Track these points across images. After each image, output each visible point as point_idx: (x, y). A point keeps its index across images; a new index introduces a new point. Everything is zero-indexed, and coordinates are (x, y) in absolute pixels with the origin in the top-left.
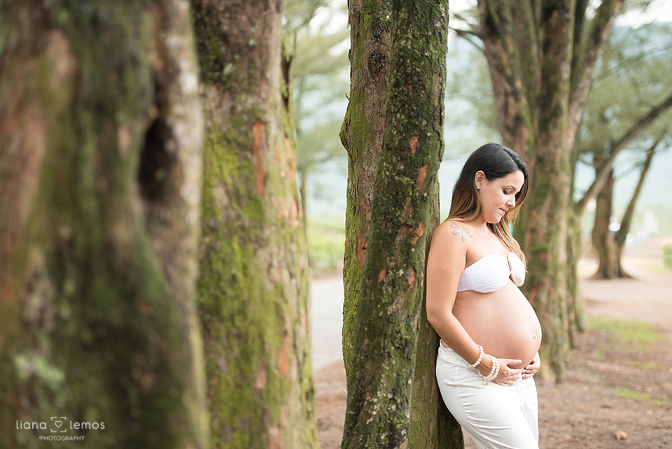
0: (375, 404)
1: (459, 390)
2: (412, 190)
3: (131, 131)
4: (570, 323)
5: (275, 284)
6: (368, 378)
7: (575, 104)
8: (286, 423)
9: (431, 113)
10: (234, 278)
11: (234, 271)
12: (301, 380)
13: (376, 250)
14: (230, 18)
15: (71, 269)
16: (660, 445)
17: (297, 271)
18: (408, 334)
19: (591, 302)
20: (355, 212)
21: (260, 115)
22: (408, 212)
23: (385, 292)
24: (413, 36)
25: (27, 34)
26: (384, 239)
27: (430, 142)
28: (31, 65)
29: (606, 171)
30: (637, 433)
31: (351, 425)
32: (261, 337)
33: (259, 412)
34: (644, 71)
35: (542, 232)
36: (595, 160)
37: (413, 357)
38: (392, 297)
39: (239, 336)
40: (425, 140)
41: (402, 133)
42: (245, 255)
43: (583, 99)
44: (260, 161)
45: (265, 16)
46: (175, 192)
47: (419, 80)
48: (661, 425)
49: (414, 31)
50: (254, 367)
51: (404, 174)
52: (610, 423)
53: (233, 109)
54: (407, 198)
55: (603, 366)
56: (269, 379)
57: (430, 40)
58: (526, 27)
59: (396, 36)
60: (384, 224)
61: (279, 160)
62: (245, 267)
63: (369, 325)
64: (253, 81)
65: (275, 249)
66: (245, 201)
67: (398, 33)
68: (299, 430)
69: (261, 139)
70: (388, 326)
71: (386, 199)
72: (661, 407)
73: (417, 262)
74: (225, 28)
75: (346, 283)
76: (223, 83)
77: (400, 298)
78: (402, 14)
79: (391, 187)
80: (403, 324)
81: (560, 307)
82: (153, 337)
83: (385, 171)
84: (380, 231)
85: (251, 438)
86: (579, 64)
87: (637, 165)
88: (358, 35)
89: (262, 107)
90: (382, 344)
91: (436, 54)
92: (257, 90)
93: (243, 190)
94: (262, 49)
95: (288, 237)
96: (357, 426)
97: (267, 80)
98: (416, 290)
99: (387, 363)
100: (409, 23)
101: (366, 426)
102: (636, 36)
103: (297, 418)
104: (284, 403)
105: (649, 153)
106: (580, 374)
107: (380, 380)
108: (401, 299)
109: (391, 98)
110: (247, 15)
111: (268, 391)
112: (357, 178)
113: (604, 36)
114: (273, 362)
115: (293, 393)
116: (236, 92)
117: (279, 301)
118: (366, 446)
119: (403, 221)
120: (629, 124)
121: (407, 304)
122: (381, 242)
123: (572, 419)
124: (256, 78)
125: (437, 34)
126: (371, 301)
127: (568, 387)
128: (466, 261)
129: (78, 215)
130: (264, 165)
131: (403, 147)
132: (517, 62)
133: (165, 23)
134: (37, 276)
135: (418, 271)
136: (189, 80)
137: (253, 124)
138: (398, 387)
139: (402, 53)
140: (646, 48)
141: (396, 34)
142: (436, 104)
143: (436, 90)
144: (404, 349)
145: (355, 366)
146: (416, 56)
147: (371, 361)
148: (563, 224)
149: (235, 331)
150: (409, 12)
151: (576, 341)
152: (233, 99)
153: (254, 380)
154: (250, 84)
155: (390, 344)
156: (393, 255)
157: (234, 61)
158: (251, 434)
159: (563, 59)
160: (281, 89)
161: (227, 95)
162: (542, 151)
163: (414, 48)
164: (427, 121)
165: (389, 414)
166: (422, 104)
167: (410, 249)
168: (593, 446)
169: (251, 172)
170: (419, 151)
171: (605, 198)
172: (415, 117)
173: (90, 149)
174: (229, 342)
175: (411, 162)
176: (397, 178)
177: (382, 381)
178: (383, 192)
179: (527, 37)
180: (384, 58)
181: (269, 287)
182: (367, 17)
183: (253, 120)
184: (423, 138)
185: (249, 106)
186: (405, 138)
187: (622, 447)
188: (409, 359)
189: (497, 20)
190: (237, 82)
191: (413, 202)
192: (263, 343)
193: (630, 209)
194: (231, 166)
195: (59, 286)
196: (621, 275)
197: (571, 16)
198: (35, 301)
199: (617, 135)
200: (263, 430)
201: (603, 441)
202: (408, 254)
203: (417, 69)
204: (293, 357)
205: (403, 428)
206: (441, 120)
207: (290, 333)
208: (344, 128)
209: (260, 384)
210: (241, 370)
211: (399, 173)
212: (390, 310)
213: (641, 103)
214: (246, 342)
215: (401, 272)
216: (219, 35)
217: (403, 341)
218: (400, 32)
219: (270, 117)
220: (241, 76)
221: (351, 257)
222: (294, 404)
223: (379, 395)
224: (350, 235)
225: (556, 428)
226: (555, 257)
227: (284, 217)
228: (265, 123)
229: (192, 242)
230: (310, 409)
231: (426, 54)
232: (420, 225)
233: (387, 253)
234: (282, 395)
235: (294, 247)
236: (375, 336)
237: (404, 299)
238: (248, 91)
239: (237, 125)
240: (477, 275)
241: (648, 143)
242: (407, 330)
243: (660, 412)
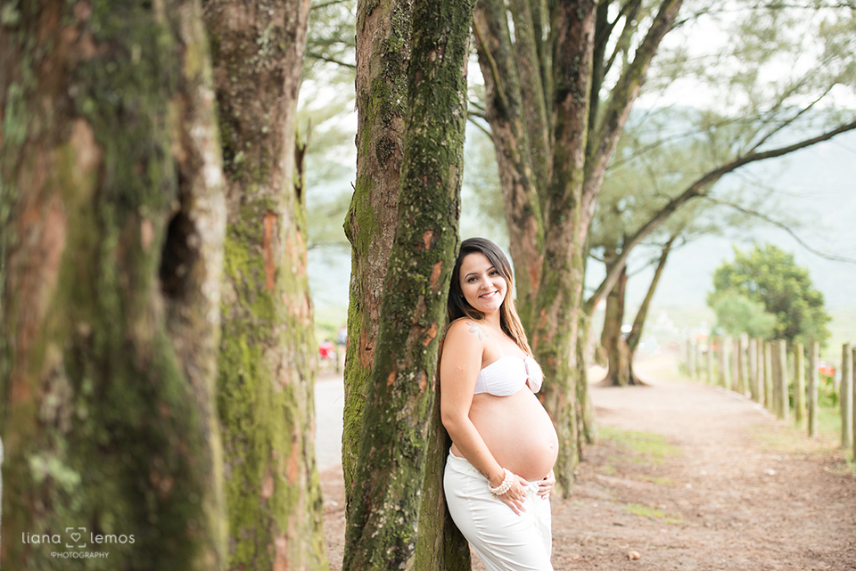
0: (382, 516)
1: (470, 503)
2: (426, 287)
3: (154, 225)
4: (579, 433)
5: (285, 387)
6: (374, 489)
7: (589, 195)
8: (293, 533)
9: (446, 206)
10: (241, 380)
11: (241, 372)
12: (309, 489)
13: (385, 352)
14: (242, 104)
15: (89, 367)
16: (676, 565)
17: (307, 373)
18: (418, 442)
19: (600, 411)
20: (358, 309)
21: (271, 207)
22: (420, 311)
23: (394, 397)
24: (430, 124)
25: (50, 124)
26: (394, 340)
27: (446, 237)
28: (54, 155)
29: (619, 268)
30: (650, 552)
31: (355, 539)
32: (269, 442)
33: (266, 522)
34: (661, 159)
35: (552, 333)
36: (606, 255)
37: (423, 467)
38: (402, 402)
39: (245, 441)
40: (440, 235)
41: (415, 227)
42: (253, 355)
43: (597, 190)
44: (270, 255)
45: (280, 103)
46: (196, 288)
47: (435, 171)
48: (676, 545)
49: (430, 119)
50: (261, 474)
51: (417, 271)
52: (622, 541)
53: (243, 199)
54: (420, 297)
55: (613, 481)
56: (276, 487)
57: (447, 129)
58: (537, 110)
59: (411, 123)
60: (394, 324)
61: (290, 255)
62: (253, 368)
63: (376, 431)
64: (265, 170)
65: (285, 349)
66: (254, 297)
67: (414, 120)
68: (308, 542)
69: (272, 232)
70: (397, 433)
71: (397, 297)
72: (676, 525)
73: (429, 365)
74: (237, 114)
75: (347, 385)
76: (234, 172)
77: (410, 403)
78: (418, 101)
79: (403, 283)
80: (413, 431)
81: (569, 415)
82: (173, 440)
83: (397, 267)
84: (390, 331)
85: (256, 551)
86: (593, 152)
87: (652, 262)
88: (366, 119)
89: (274, 198)
90: (390, 453)
91: (454, 144)
92: (270, 180)
93: (252, 286)
94: (275, 137)
95: (299, 337)
96: (361, 539)
97: (280, 169)
98: (428, 395)
99: (395, 472)
100: (425, 110)
101: (371, 540)
102: (653, 122)
103: (306, 529)
104: (292, 513)
105: (665, 248)
106: (589, 489)
107: (387, 491)
108: (411, 405)
109: (405, 189)
110: (260, 100)
111: (275, 500)
112: (361, 273)
113: (621, 122)
114: (280, 470)
115: (301, 502)
116: (246, 181)
117: (288, 404)
118: (371, 561)
119: (414, 321)
120: (644, 217)
121: (417, 410)
122: (391, 343)
123: (581, 537)
124: (267, 168)
125: (455, 123)
126: (378, 406)
127: (576, 503)
128: (483, 361)
129: (98, 311)
130: (275, 259)
131: (416, 243)
132: (527, 147)
133: (189, 113)
134: (54, 374)
135: (430, 375)
136: (213, 173)
137: (264, 216)
138: (406, 498)
139: (417, 142)
140: (664, 135)
141: (411, 121)
142: (453, 197)
143: (452, 182)
144: (413, 457)
145: (360, 476)
146: (432, 146)
147: (378, 470)
148: (574, 325)
149: (241, 436)
150: (425, 99)
151: (585, 453)
152: (244, 189)
153: (260, 488)
154: (262, 174)
155: (399, 453)
156: (403, 357)
157: (245, 149)
158: (256, 545)
159: (577, 146)
160: (294, 179)
161: (237, 185)
162: (553, 245)
163: (430, 137)
164: (443, 215)
165: (396, 527)
166: (438, 197)
167: (421, 351)
168: (604, 566)
169: (261, 267)
170: (433, 246)
171: (617, 297)
172: (430, 210)
173: (112, 243)
174: (234, 447)
175: (425, 258)
176: (409, 275)
177: (389, 491)
178: (393, 290)
179: (538, 121)
180: (393, 145)
181: (278, 389)
182: (376, 101)
183: (264, 212)
184: (438, 232)
185: (260, 197)
186: (419, 233)
187: (635, 567)
188: (418, 469)
189: (506, 102)
190: (250, 171)
191: (426, 300)
192: (270, 449)
193: (644, 309)
194: (240, 260)
195: (77, 385)
196: (632, 381)
197: (586, 100)
198: (52, 400)
199: (632, 229)
200: (269, 541)
201: (615, 561)
202: (420, 357)
203: (433, 160)
204: (302, 464)
205: (410, 542)
206: (457, 214)
207: (299, 439)
208: (349, 219)
209: (267, 492)
210: (247, 477)
211: (412, 270)
212: (400, 415)
213: (657, 195)
214: (253, 447)
215: (412, 375)
216: (230, 122)
217: (413, 450)
218: (416, 119)
219: (282, 209)
220: (253, 165)
221: (353, 358)
222: (303, 514)
223: (385, 507)
224: (353, 334)
225: (563, 547)
226: (565, 361)
227: (294, 315)
228: (277, 215)
229: (212, 341)
230: (318, 520)
231: (443, 143)
232: (433, 326)
233: (397, 355)
234: (290, 504)
235: (304, 348)
236: (383, 444)
237: (414, 404)
238: (260, 181)
239: (247, 217)
240: (493, 377)
241: (665, 238)
242: (417, 437)
243: (676, 530)
